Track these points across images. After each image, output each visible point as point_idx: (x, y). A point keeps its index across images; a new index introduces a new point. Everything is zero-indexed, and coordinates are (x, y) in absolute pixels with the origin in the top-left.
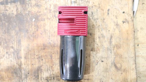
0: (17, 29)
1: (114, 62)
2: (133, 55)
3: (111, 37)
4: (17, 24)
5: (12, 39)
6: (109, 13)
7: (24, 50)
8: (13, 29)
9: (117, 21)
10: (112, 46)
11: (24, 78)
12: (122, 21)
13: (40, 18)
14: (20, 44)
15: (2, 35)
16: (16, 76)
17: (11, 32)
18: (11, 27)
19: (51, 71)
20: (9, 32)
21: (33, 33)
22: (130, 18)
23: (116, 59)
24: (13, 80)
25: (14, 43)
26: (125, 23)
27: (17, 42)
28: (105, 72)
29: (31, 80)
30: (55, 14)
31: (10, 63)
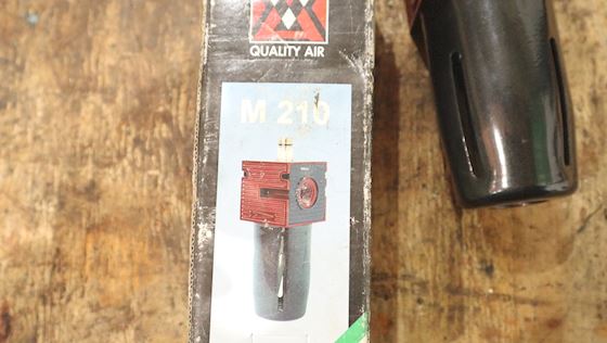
8: (177, 32)
15: (123, 58)
16: (172, 257)
17: (166, 44)
18: (169, 22)
20: (155, 45)
24: (156, 279)
25: (178, 99)
31: (150, 192)
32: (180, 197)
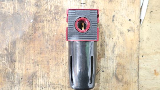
0: (13, 29)
1: (115, 73)
2: (136, 67)
3: (115, 46)
4: (13, 24)
5: (6, 40)
6: (114, 20)
7: (18, 53)
8: (8, 29)
9: (122, 28)
10: (114, 56)
11: (17, 84)
12: (127, 29)
13: (38, 19)
14: (15, 46)
16: (8, 80)
17: (6, 32)
18: (6, 27)
19: (47, 78)
20: (3, 32)
21: (30, 36)
22: (136, 26)
23: (118, 69)
24: (5, 85)
25: (9, 45)
26: (130, 32)
27: (12, 44)
28: (105, 83)
29: (24, 86)
30: (56, 16)
31: (3, 66)
32: (10, 67)
